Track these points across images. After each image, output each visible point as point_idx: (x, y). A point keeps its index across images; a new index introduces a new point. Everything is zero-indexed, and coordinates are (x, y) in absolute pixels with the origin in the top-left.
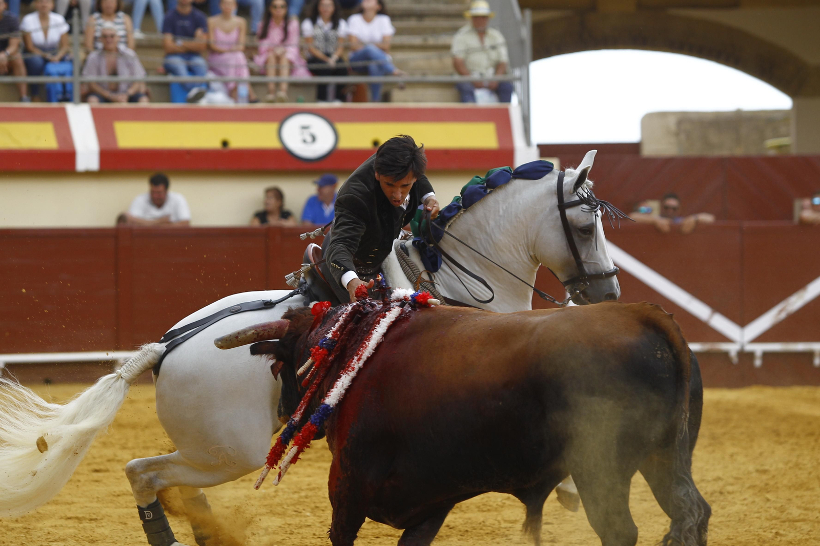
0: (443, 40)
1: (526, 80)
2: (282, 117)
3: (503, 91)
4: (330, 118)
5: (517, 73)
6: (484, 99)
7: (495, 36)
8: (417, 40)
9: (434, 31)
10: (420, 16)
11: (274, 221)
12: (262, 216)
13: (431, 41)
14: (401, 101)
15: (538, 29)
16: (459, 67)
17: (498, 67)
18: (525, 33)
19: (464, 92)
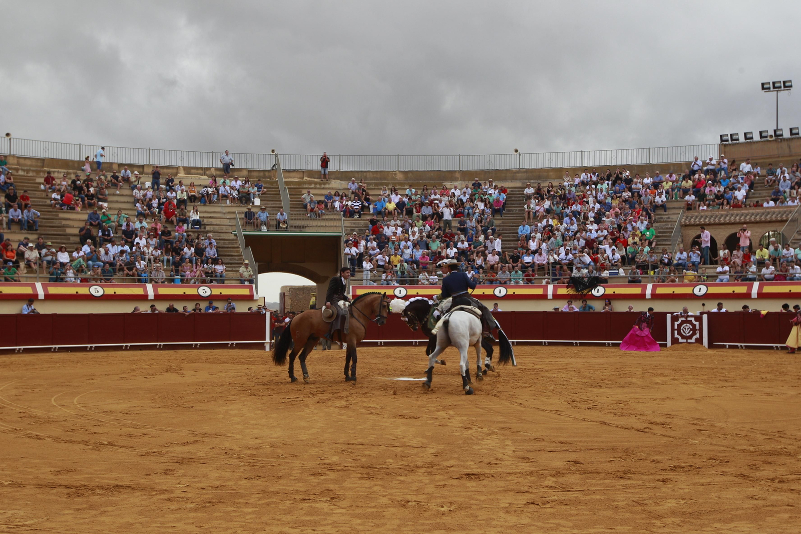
0: (237, 269)
1: (257, 278)
2: (199, 287)
3: (251, 281)
4: (210, 287)
5: (254, 277)
6: (247, 283)
7: (250, 269)
8: (230, 269)
9: (235, 267)
10: (231, 264)
11: (198, 311)
12: (194, 310)
13: (234, 269)
14: (227, 283)
15: (259, 266)
16: (241, 275)
17: (250, 276)
18: (256, 268)
19: (242, 281)
